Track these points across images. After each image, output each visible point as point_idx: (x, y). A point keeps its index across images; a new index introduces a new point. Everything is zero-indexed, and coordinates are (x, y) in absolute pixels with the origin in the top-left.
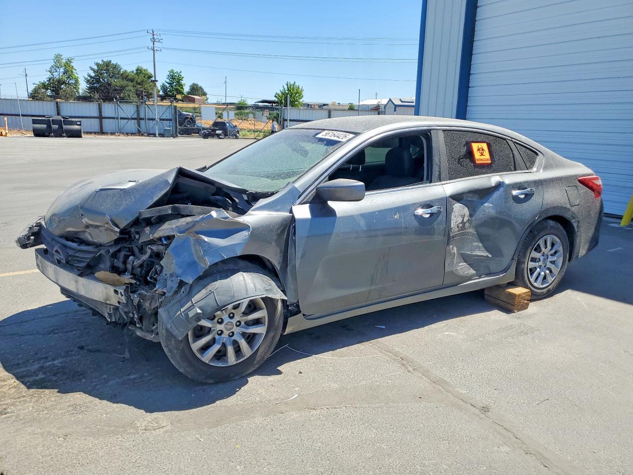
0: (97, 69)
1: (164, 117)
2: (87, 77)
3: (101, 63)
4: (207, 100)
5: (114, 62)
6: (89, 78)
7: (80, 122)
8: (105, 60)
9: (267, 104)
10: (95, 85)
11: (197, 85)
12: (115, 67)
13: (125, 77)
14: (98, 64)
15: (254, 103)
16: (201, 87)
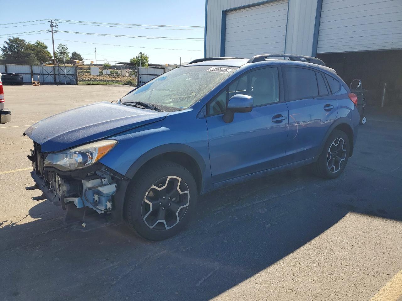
0: (9, 42)
1: (69, 73)
2: (2, 47)
3: (12, 38)
4: (83, 62)
5: (21, 38)
6: (4, 48)
7: (22, 76)
8: (15, 37)
9: (123, 65)
10: (9, 53)
11: (76, 53)
12: (22, 41)
13: (29, 47)
14: (10, 40)
15: (114, 65)
16: (79, 54)
